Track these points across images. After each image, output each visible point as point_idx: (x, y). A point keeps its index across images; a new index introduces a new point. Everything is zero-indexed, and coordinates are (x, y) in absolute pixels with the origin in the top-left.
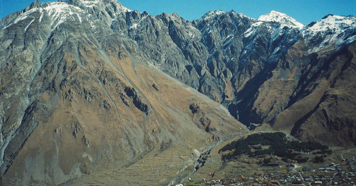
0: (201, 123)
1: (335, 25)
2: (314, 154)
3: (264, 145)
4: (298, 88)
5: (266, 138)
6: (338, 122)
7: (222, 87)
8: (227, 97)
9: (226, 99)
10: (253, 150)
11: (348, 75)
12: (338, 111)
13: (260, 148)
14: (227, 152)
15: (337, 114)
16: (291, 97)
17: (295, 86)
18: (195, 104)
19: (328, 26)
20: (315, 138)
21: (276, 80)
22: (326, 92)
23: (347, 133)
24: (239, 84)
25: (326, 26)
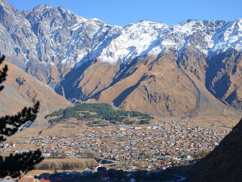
0: (27, 95)
1: (149, 27)
2: (139, 118)
3: (92, 112)
4: (120, 71)
5: (93, 107)
6: (157, 96)
7: (48, 71)
8: (53, 79)
9: (52, 80)
10: (81, 115)
11: (163, 61)
12: (156, 87)
13: (88, 113)
14: (55, 117)
15: (156, 89)
16: (114, 79)
17: (117, 70)
18: (22, 78)
19: (143, 27)
20: (137, 109)
21: (100, 65)
22: (144, 74)
23: (164, 105)
24: (65, 69)
25: (142, 27)
